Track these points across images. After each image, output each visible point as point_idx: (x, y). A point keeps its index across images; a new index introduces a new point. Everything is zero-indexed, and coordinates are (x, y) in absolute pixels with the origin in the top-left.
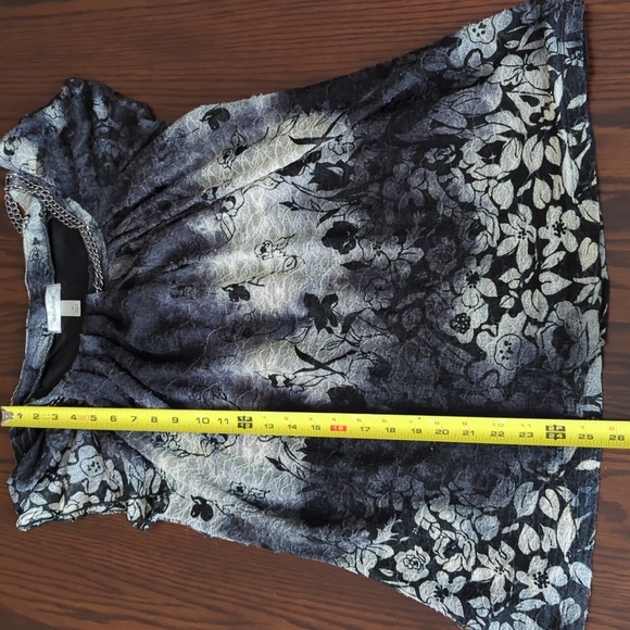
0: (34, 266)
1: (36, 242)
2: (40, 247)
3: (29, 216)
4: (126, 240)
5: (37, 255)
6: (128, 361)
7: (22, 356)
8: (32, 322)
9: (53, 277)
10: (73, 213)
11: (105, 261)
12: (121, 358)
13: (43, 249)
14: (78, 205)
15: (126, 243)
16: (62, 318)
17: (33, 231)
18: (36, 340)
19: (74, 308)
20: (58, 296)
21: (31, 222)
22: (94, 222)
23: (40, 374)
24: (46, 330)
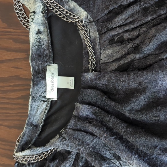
0: (37, 50)
1: (39, 32)
2: (42, 36)
3: (34, 12)
4: (120, 31)
5: (39, 42)
6: (121, 128)
7: (26, 115)
8: (35, 91)
9: (51, 59)
10: (71, 10)
11: (98, 47)
12: (114, 124)
13: (45, 37)
14: (75, 4)
15: (119, 34)
16: (58, 89)
17: (38, 24)
18: (37, 104)
19: (69, 83)
20: (56, 73)
21: (36, 17)
22: (89, 17)
23: (40, 129)
24: (45, 97)
